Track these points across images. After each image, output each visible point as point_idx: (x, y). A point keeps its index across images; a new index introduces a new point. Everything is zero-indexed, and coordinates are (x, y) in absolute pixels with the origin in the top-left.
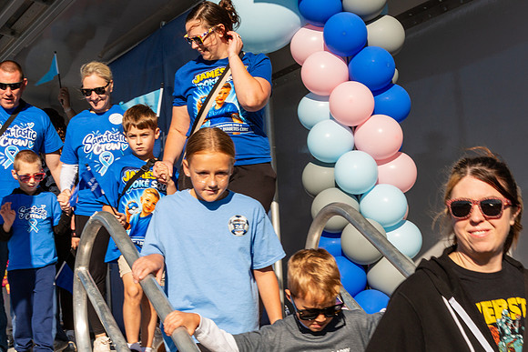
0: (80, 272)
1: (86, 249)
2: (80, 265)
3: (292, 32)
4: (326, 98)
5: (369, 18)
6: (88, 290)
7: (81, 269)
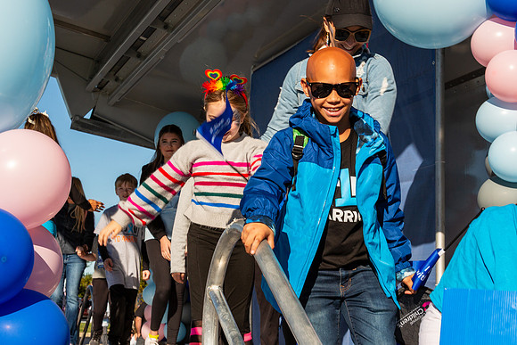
0: (212, 291)
2: (212, 283)
3: (475, 25)
6: (220, 315)
7: (214, 288)
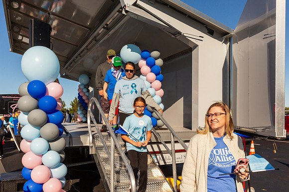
0: (89, 110)
1: (90, 105)
3: (139, 61)
4: (146, 76)
5: (156, 59)
6: (90, 114)
